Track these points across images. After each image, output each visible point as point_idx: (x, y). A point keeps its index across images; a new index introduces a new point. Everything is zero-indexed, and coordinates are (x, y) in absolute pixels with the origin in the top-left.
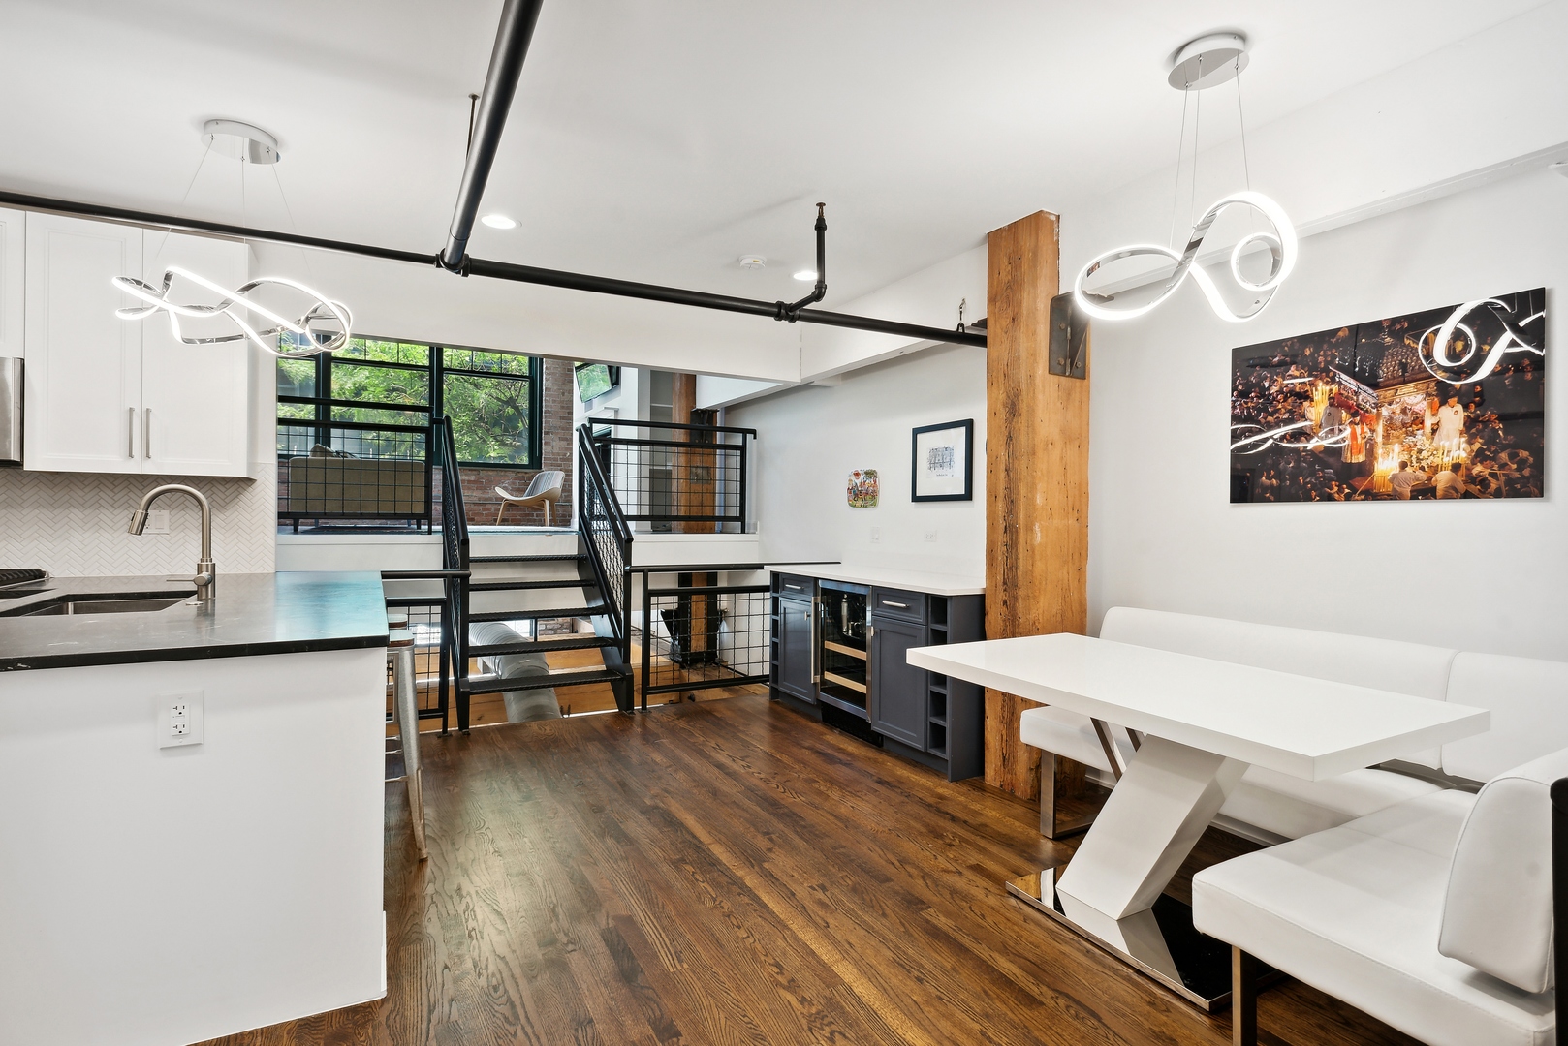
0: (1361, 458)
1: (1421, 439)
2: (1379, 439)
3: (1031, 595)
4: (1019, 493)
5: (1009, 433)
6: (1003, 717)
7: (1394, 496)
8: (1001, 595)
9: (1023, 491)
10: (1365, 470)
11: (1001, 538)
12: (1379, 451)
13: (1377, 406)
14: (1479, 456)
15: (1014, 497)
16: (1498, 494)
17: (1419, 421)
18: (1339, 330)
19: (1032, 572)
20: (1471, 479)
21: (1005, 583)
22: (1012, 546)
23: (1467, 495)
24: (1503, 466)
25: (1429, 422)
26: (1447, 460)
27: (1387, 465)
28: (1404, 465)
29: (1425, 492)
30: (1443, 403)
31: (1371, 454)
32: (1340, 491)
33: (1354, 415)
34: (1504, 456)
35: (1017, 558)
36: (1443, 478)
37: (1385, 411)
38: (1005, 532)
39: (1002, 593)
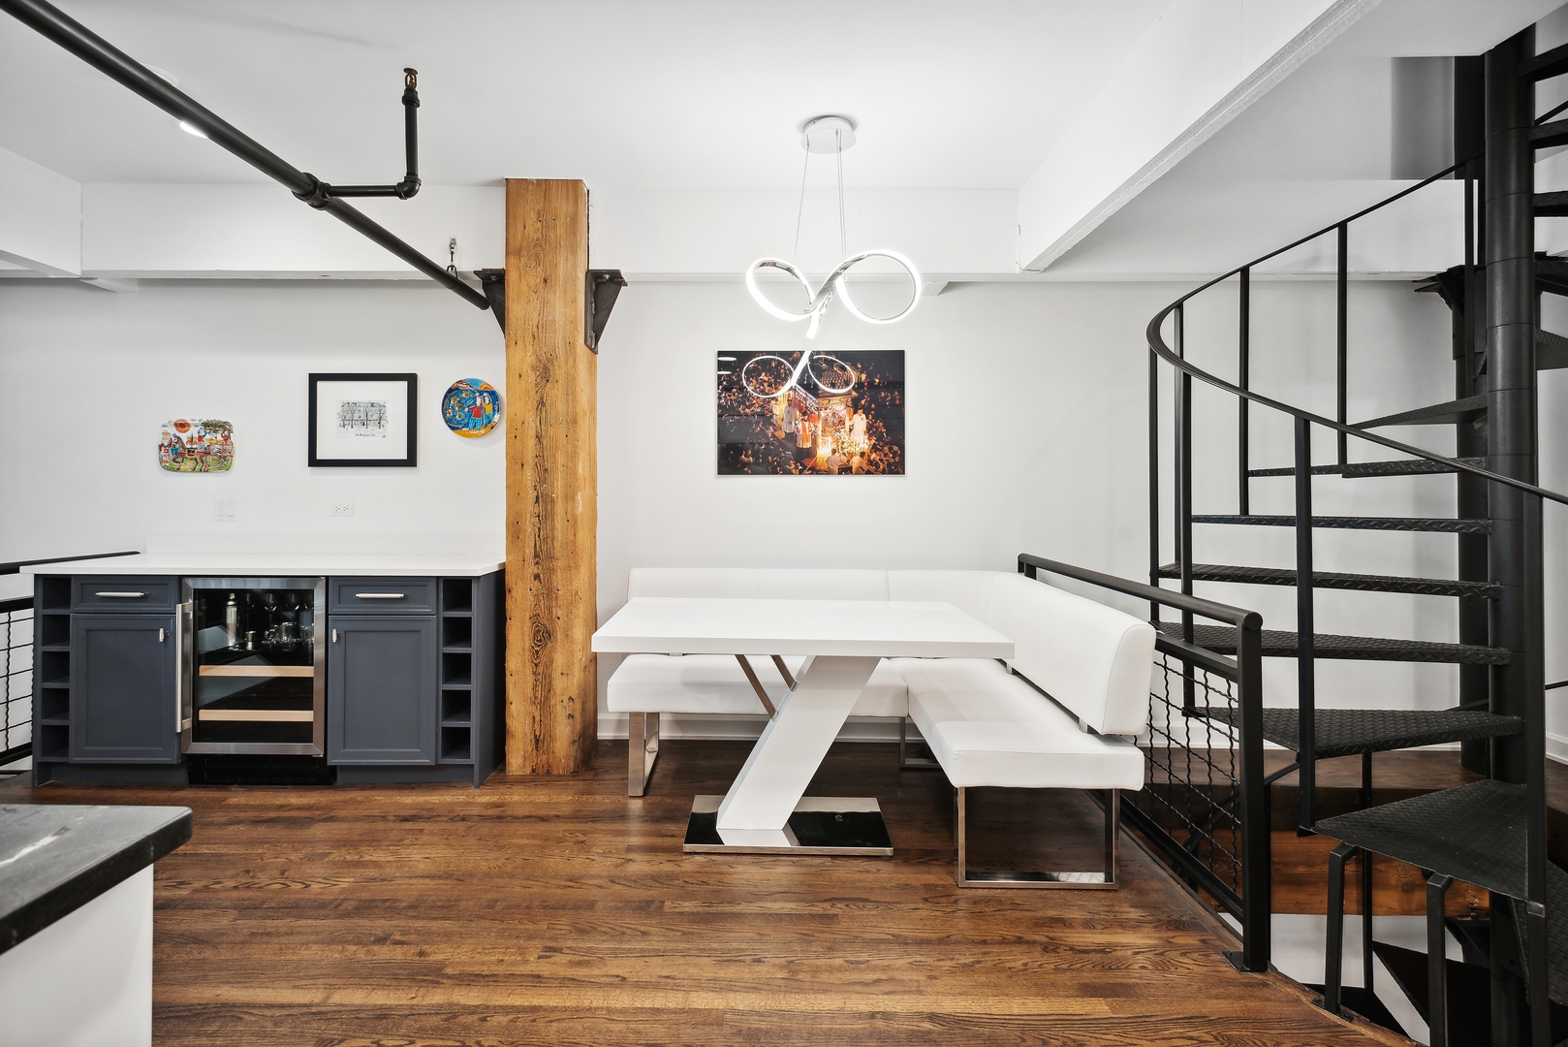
0: (808, 445)
1: (843, 434)
2: (820, 433)
3: (572, 565)
4: (555, 462)
5: (542, 398)
6: (536, 698)
7: (828, 472)
8: (531, 569)
9: (561, 459)
10: (810, 453)
11: (529, 507)
12: (820, 441)
13: (818, 409)
14: (874, 448)
15: (548, 465)
16: (883, 472)
17: (842, 422)
18: (794, 352)
19: (574, 542)
20: (871, 462)
21: (536, 556)
22: (545, 517)
23: (868, 472)
24: (886, 455)
25: (848, 424)
26: (858, 450)
27: (824, 452)
28: (834, 452)
29: (846, 470)
30: (855, 412)
31: (814, 442)
32: (797, 467)
33: (804, 414)
34: (886, 448)
35: (553, 529)
36: (856, 461)
37: (823, 414)
38: (537, 501)
39: (533, 567)
